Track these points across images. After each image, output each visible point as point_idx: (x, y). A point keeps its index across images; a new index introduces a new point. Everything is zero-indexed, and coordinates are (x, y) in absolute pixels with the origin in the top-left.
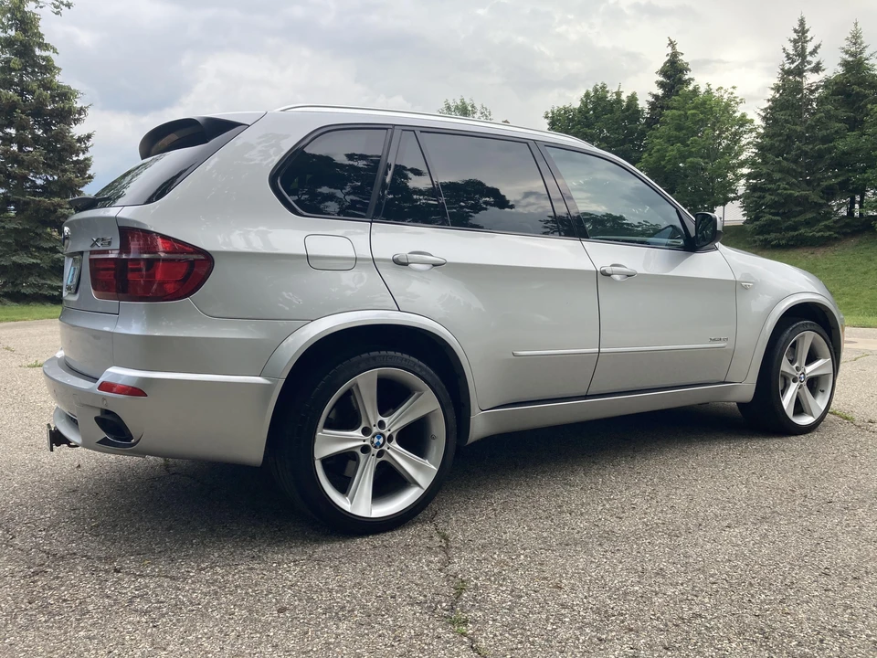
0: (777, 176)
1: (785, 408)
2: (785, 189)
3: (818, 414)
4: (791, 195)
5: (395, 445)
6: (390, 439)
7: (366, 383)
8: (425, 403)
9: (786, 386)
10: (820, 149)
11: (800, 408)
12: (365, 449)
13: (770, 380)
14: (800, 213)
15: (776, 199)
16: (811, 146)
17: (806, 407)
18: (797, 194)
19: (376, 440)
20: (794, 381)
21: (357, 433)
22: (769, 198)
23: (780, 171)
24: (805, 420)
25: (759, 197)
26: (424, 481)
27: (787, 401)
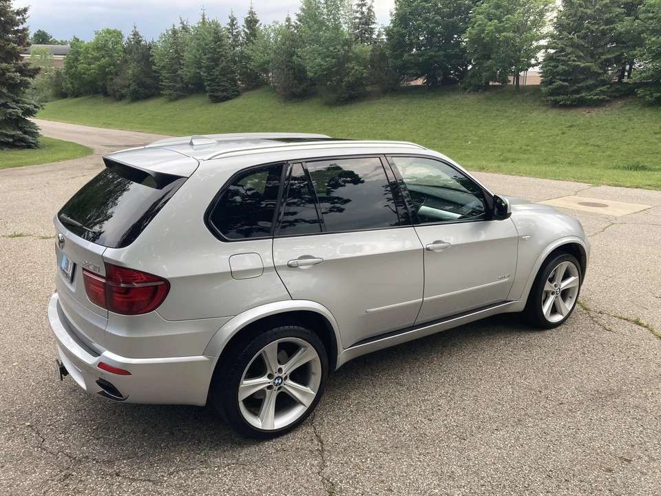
0: (569, 50)
1: (545, 313)
2: (574, 61)
3: (566, 313)
4: (578, 66)
5: (289, 382)
6: (286, 378)
7: (270, 350)
8: (308, 354)
9: (547, 297)
10: (603, 29)
11: (554, 310)
12: (270, 387)
13: (536, 295)
14: (584, 80)
15: (567, 69)
16: (596, 27)
17: (559, 310)
18: (582, 65)
19: (277, 381)
20: (553, 294)
21: (264, 379)
22: (561, 67)
23: (572, 46)
24: (557, 318)
25: (554, 67)
26: (308, 402)
27: (546, 309)
